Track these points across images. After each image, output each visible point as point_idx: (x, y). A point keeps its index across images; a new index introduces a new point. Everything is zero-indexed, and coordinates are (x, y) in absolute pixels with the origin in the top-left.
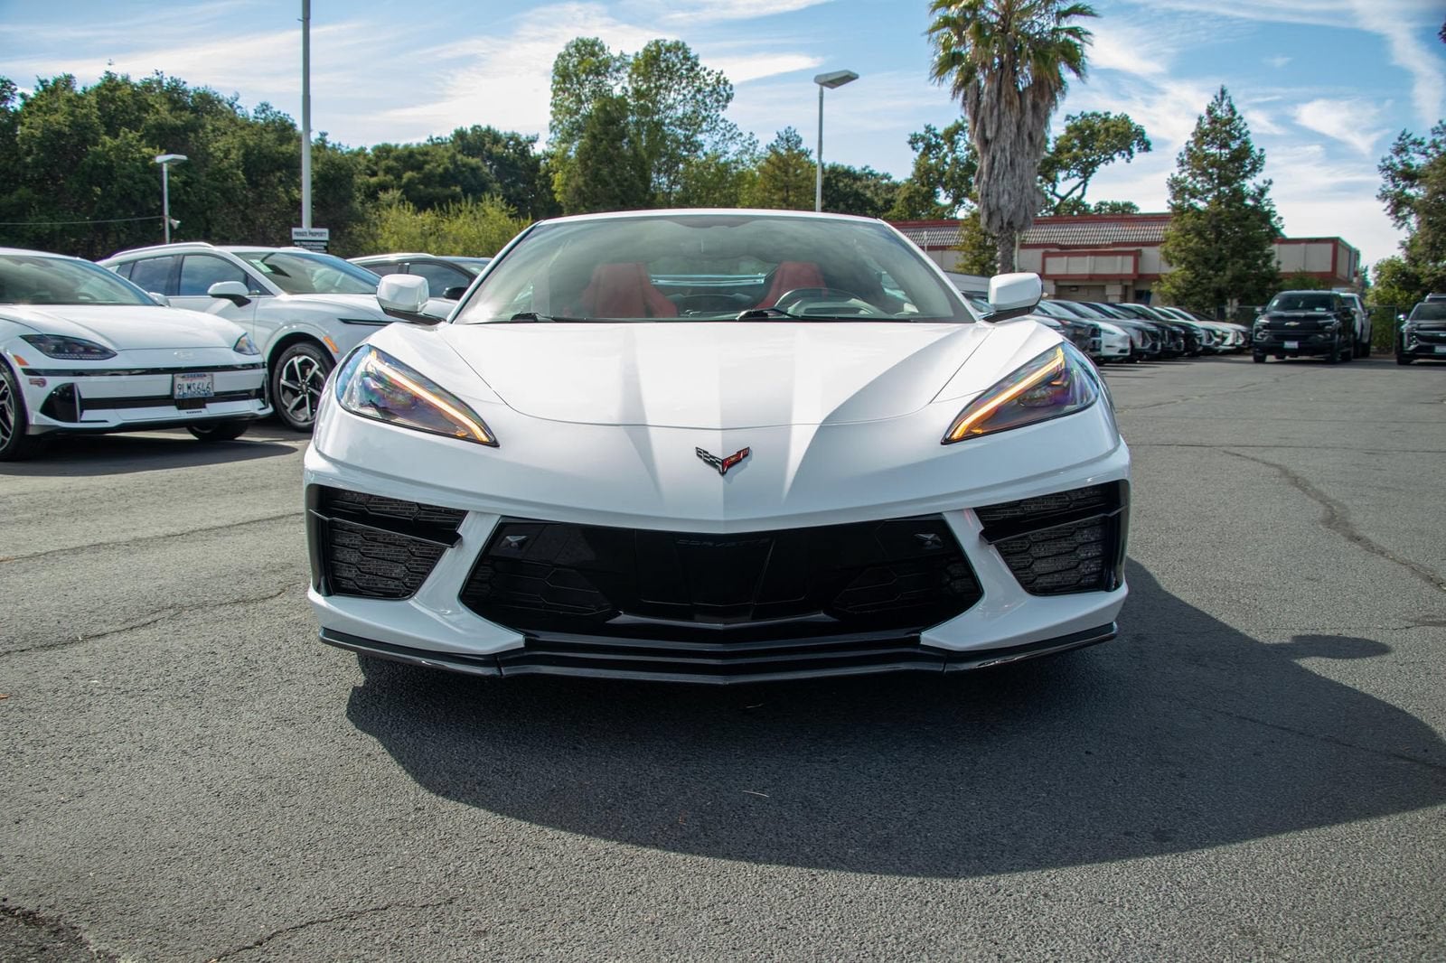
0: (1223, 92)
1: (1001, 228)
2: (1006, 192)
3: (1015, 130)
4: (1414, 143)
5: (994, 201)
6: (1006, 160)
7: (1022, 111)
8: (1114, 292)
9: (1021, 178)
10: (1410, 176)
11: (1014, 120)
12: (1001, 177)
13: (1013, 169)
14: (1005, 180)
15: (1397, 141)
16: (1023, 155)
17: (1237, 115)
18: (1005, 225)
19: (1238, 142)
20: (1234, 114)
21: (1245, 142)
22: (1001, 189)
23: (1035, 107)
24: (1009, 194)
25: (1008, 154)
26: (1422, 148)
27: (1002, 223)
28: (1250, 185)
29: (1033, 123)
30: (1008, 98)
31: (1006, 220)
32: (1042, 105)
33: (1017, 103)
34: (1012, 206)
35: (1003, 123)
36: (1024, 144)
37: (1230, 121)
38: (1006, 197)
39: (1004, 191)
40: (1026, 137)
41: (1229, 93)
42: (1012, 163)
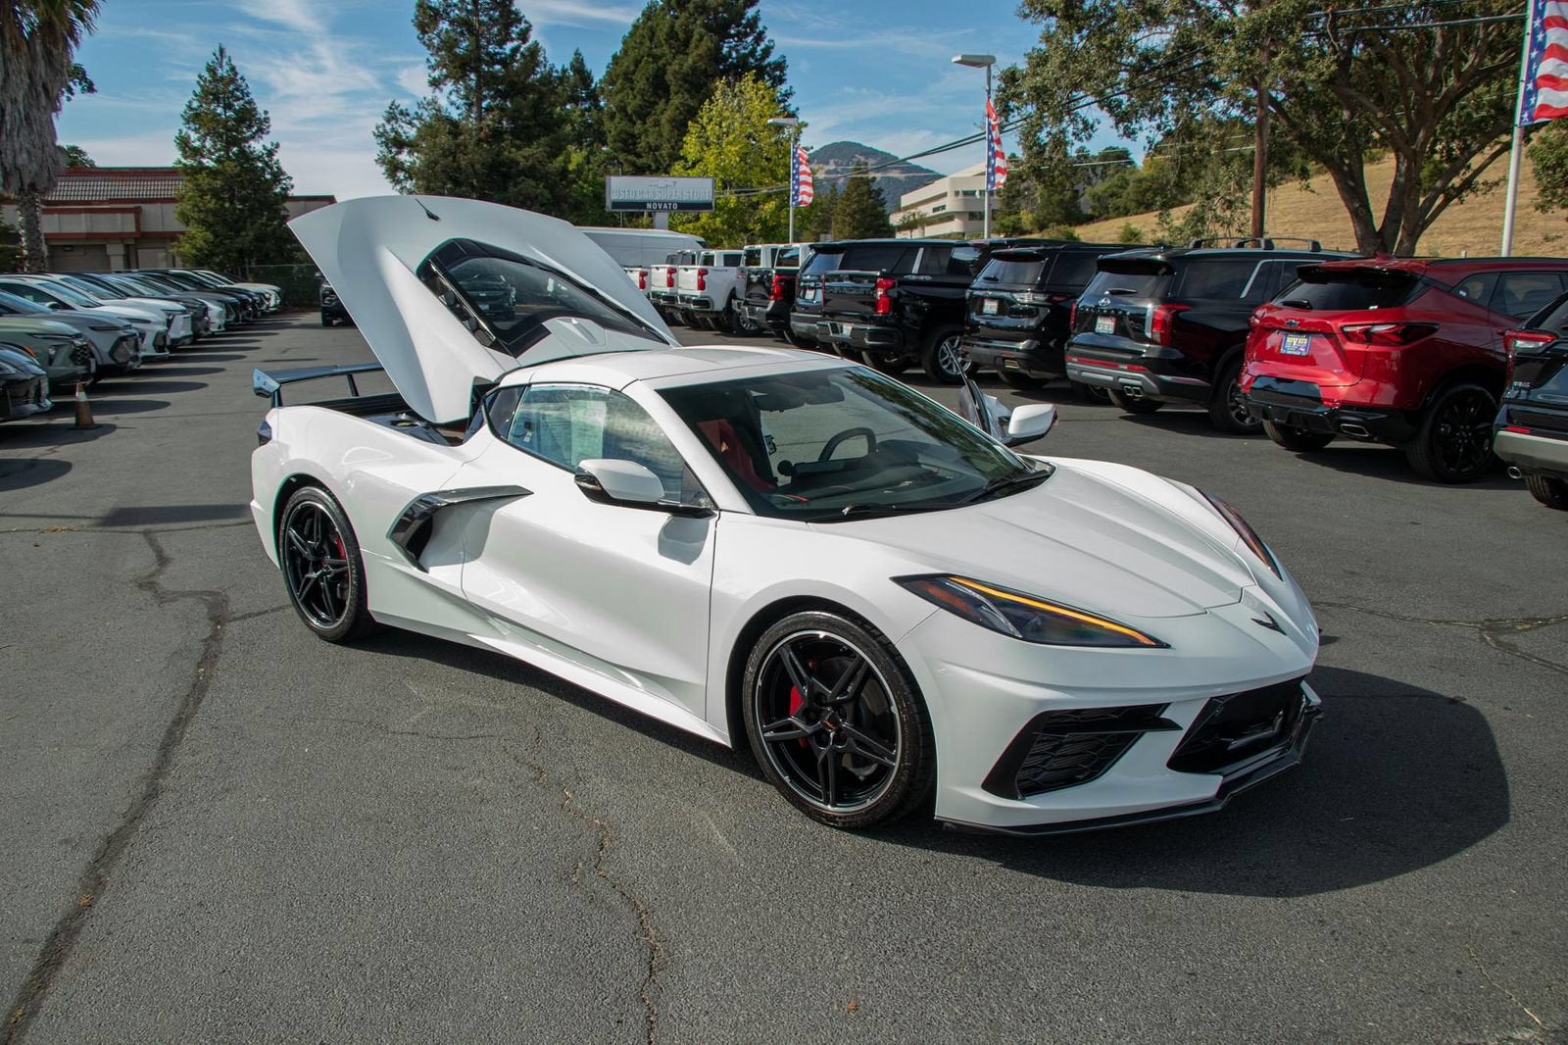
0: (222, 51)
1: (21, 190)
2: (24, 151)
3: (28, 81)
4: (401, 113)
5: (10, 158)
6: (20, 114)
7: (33, 59)
8: (116, 251)
9: (40, 136)
10: (399, 143)
11: (23, 68)
12: (15, 134)
13: (30, 125)
14: (21, 135)
15: (388, 109)
16: (39, 109)
17: (239, 77)
18: (26, 188)
19: (242, 102)
20: (236, 74)
21: (250, 102)
22: (17, 146)
23: (48, 54)
24: (28, 152)
25: (21, 108)
26: (408, 118)
27: (22, 185)
28: (257, 146)
29: (46, 71)
30: (14, 42)
31: (27, 181)
32: (55, 52)
33: (25, 49)
34: (34, 167)
35: (10, 72)
36: (38, 96)
37: (233, 81)
38: (25, 156)
39: (21, 149)
40: (40, 89)
41: (228, 53)
42: (27, 117)
